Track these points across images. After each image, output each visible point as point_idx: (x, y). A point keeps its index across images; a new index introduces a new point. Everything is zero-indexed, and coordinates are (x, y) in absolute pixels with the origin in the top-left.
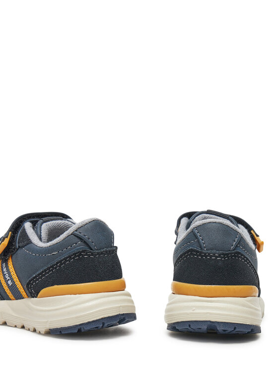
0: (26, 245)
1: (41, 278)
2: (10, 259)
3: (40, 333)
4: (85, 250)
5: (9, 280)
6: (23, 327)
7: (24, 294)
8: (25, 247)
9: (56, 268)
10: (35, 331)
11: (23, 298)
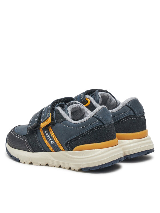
0: (63, 121)
1: (75, 140)
2: (50, 128)
3: (74, 170)
4: (101, 125)
5: (51, 141)
6: (60, 167)
7: (62, 148)
8: (62, 122)
9: (84, 135)
10: (70, 169)
11: (61, 151)
